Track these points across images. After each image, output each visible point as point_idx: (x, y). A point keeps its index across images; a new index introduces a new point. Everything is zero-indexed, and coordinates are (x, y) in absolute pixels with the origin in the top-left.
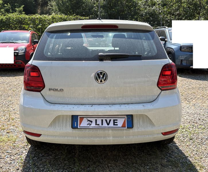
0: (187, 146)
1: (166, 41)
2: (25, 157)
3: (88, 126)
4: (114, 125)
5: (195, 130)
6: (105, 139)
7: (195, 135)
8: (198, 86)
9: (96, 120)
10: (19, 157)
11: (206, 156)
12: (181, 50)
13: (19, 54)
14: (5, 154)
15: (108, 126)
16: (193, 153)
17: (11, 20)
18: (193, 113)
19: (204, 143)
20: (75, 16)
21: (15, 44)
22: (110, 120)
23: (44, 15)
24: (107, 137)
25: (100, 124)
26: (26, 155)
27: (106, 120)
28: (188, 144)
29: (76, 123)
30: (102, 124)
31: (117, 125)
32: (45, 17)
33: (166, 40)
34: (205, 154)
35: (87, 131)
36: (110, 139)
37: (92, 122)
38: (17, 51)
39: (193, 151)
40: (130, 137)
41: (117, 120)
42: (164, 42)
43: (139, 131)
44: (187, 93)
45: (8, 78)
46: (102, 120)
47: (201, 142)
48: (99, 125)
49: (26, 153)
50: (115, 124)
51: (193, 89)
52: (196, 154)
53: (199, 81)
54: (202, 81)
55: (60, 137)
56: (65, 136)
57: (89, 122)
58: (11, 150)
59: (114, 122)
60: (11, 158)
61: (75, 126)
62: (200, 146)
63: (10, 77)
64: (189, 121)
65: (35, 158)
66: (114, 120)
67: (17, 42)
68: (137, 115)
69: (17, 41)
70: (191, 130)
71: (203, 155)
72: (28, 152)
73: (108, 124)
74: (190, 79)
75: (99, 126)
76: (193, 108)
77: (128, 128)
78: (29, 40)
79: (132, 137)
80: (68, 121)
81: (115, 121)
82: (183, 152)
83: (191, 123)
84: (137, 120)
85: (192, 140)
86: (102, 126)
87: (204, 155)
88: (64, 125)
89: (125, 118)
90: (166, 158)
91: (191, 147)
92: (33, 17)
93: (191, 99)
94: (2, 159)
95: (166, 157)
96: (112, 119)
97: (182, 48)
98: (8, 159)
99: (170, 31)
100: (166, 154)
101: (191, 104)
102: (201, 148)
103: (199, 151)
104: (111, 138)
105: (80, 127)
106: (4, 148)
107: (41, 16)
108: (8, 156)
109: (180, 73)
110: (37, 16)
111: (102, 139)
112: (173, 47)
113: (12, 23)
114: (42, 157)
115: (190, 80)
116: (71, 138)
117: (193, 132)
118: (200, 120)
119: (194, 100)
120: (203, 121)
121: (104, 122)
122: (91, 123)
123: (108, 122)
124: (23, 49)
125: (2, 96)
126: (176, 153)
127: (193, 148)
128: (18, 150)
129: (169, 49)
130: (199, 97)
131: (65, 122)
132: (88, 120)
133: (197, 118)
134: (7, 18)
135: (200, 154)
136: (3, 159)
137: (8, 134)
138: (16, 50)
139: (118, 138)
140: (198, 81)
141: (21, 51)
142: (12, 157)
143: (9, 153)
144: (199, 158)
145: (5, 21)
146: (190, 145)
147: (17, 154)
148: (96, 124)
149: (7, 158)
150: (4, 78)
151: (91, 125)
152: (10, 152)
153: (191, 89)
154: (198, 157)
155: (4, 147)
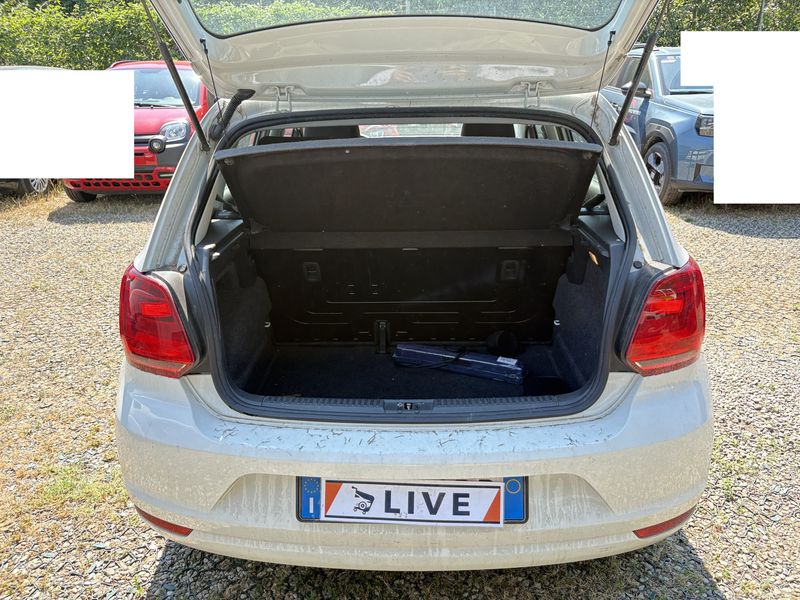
0: (719, 529)
1: (648, 98)
2: (153, 570)
3: (359, 513)
4: (456, 512)
5: (744, 457)
6: (421, 556)
7: (743, 477)
8: (750, 259)
9: (388, 494)
10: (132, 569)
11: (782, 576)
12: (698, 130)
13: (167, 146)
14: (89, 555)
15: (433, 517)
16: (739, 564)
17: (141, 24)
18: (735, 378)
19: (777, 518)
20: (348, 8)
21: (155, 110)
22: (442, 496)
23: (249, 6)
24: (430, 551)
25: (404, 508)
26: (157, 563)
27: (426, 496)
28: (719, 522)
29: (311, 500)
30: (411, 511)
31: (467, 513)
32: (252, 14)
33: (648, 92)
34: (779, 568)
35: (355, 532)
36: (443, 555)
37: (371, 499)
38: (160, 137)
39: (739, 553)
40: (516, 548)
41: (467, 496)
42: (643, 99)
43: (549, 531)
44: (714, 292)
45: (136, 225)
46: (411, 495)
47: (766, 513)
48: (397, 511)
49: (160, 554)
50: (461, 509)
51: (735, 273)
52: (750, 567)
53: (754, 240)
54: (764, 240)
55: (258, 545)
56: (275, 542)
57: (361, 499)
58: (110, 536)
59: (456, 504)
60: (106, 574)
61: (311, 511)
62: (760, 528)
63: (142, 224)
64: (723, 417)
65: (188, 578)
66: (456, 496)
67: (161, 102)
68: (543, 477)
69: (162, 97)
70: (730, 456)
71: (772, 572)
72: (167, 546)
73: (433, 511)
74: (723, 233)
75: (397, 516)
76: (734, 355)
77: (508, 521)
78: (198, 95)
79: (522, 548)
80: (283, 492)
81: (461, 500)
82: (701, 556)
83: (729, 423)
84: (545, 489)
85: (732, 500)
86: (410, 516)
87: (777, 574)
88: (271, 505)
89: (499, 487)
90: (642, 584)
91: (729, 533)
92: (212, 12)
93: (727, 316)
94: (76, 578)
95: (642, 580)
96: (449, 493)
97: (704, 122)
98: (96, 578)
99: (662, 62)
100: (644, 567)
101: (727, 337)
102: (766, 537)
103: (758, 552)
104: (445, 553)
105: (326, 516)
106: (90, 527)
107: (238, 10)
108: (98, 564)
109: (688, 208)
110: (227, 10)
111: (412, 555)
112: (673, 119)
113: (146, 35)
114: (211, 570)
115: (724, 236)
116: (297, 551)
117: (737, 468)
118: (759, 409)
119: (738, 323)
120: (773, 417)
121: (419, 500)
122: (369, 505)
123: (434, 505)
124: (181, 130)
125: (110, 299)
126: (677, 563)
127: (736, 539)
128: (132, 538)
129: (659, 128)
130: (754, 307)
131: (271, 493)
132: (357, 492)
133: (751, 403)
134: (131, 18)
135: (762, 565)
136: (80, 576)
137: (106, 465)
138: (158, 134)
139: (472, 552)
140: (749, 239)
141: (173, 135)
142: (110, 571)
143: (102, 551)
144: (758, 585)
145: (125, 27)
146: (728, 525)
147: (128, 558)
148: (388, 509)
149: (93, 574)
150: (121, 226)
151: (367, 510)
152: (107, 545)
153: (727, 275)
154: (754, 582)
155: (89, 523)
